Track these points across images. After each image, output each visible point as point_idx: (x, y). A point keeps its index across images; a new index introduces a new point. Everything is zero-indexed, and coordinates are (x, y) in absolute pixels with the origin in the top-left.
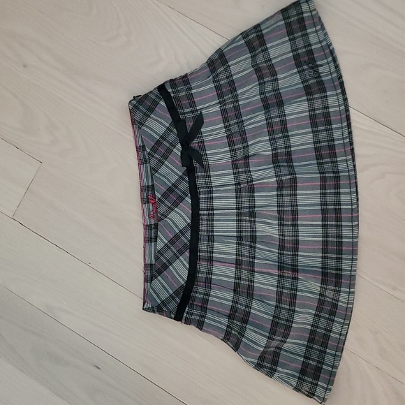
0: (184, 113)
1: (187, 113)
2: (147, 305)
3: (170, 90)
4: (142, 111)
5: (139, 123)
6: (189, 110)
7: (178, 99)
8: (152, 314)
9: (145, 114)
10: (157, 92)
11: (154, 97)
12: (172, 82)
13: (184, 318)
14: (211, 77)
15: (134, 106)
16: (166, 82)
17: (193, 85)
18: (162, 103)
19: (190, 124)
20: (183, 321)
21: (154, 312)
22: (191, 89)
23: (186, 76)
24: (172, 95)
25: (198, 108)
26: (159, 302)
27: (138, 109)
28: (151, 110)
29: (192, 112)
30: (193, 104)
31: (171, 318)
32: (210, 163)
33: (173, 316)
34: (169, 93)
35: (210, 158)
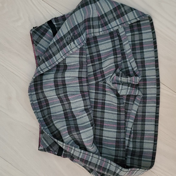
2: (41, 148)
3: (55, 23)
4: (38, 35)
5: (36, 42)
8: (44, 152)
9: (40, 36)
10: (47, 25)
11: (45, 27)
12: (56, 19)
13: (63, 154)
15: (34, 32)
16: (52, 19)
18: (50, 31)
20: (62, 156)
21: (45, 151)
23: (64, 16)
24: (56, 26)
26: (48, 145)
27: (36, 33)
28: (43, 34)
31: (55, 154)
33: (56, 153)
34: (54, 25)
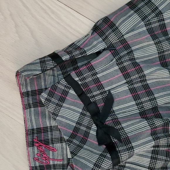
0: (94, 96)
1: (96, 95)
3: (77, 79)
4: (54, 103)
5: (53, 114)
6: (98, 92)
7: (86, 85)
9: (57, 105)
14: (115, 60)
17: (97, 70)
18: (72, 92)
19: (101, 105)
22: (96, 74)
24: (80, 83)
25: (106, 89)
27: (50, 101)
28: (62, 100)
29: (101, 93)
30: (100, 87)
32: (129, 135)
34: (76, 82)
35: (127, 130)
